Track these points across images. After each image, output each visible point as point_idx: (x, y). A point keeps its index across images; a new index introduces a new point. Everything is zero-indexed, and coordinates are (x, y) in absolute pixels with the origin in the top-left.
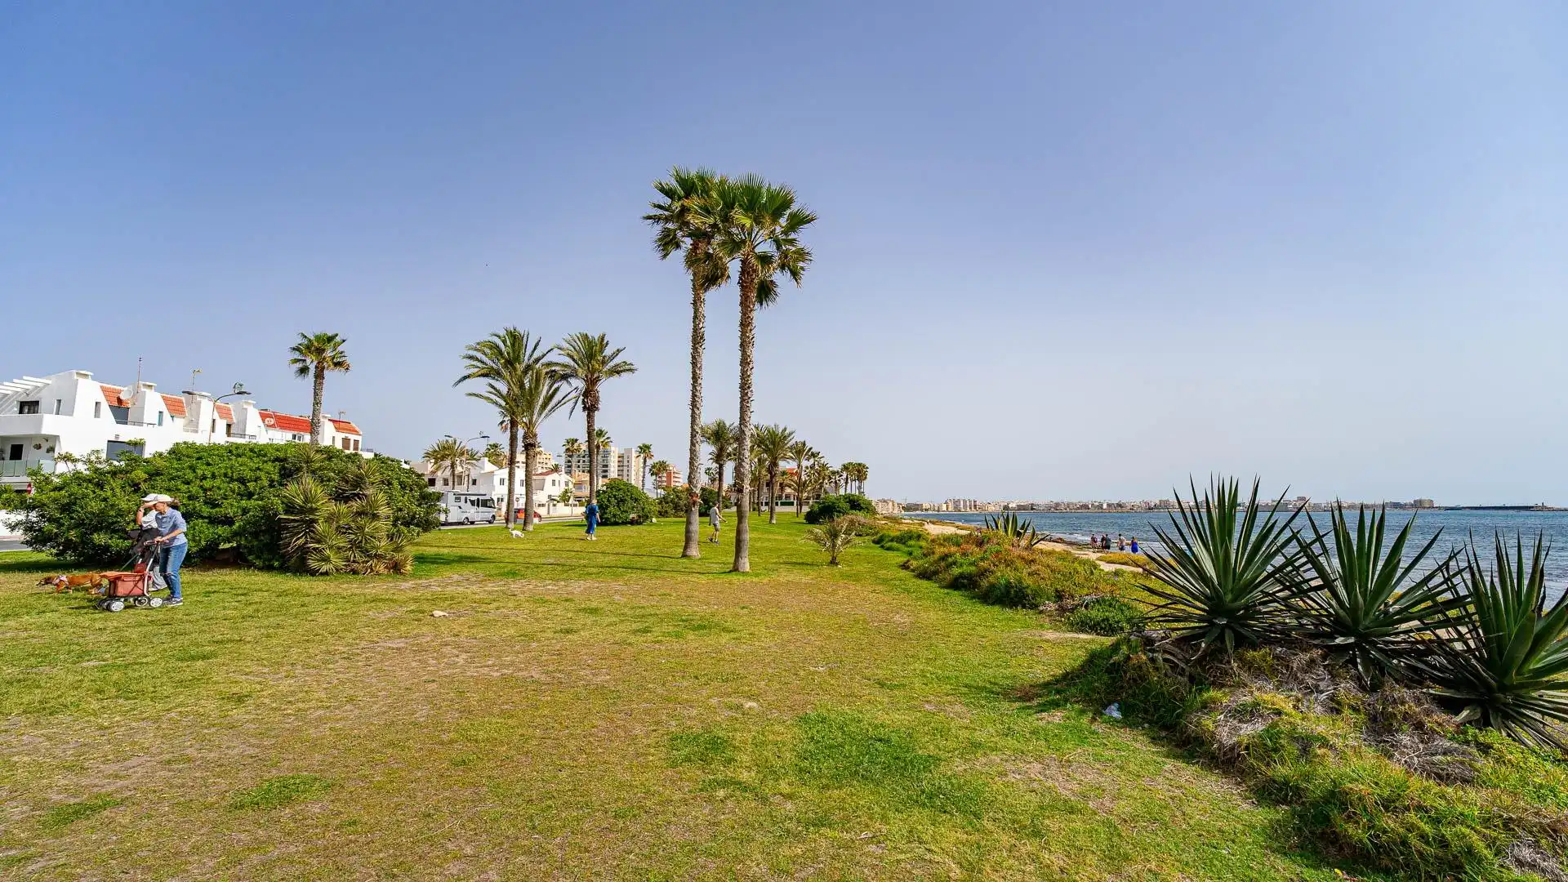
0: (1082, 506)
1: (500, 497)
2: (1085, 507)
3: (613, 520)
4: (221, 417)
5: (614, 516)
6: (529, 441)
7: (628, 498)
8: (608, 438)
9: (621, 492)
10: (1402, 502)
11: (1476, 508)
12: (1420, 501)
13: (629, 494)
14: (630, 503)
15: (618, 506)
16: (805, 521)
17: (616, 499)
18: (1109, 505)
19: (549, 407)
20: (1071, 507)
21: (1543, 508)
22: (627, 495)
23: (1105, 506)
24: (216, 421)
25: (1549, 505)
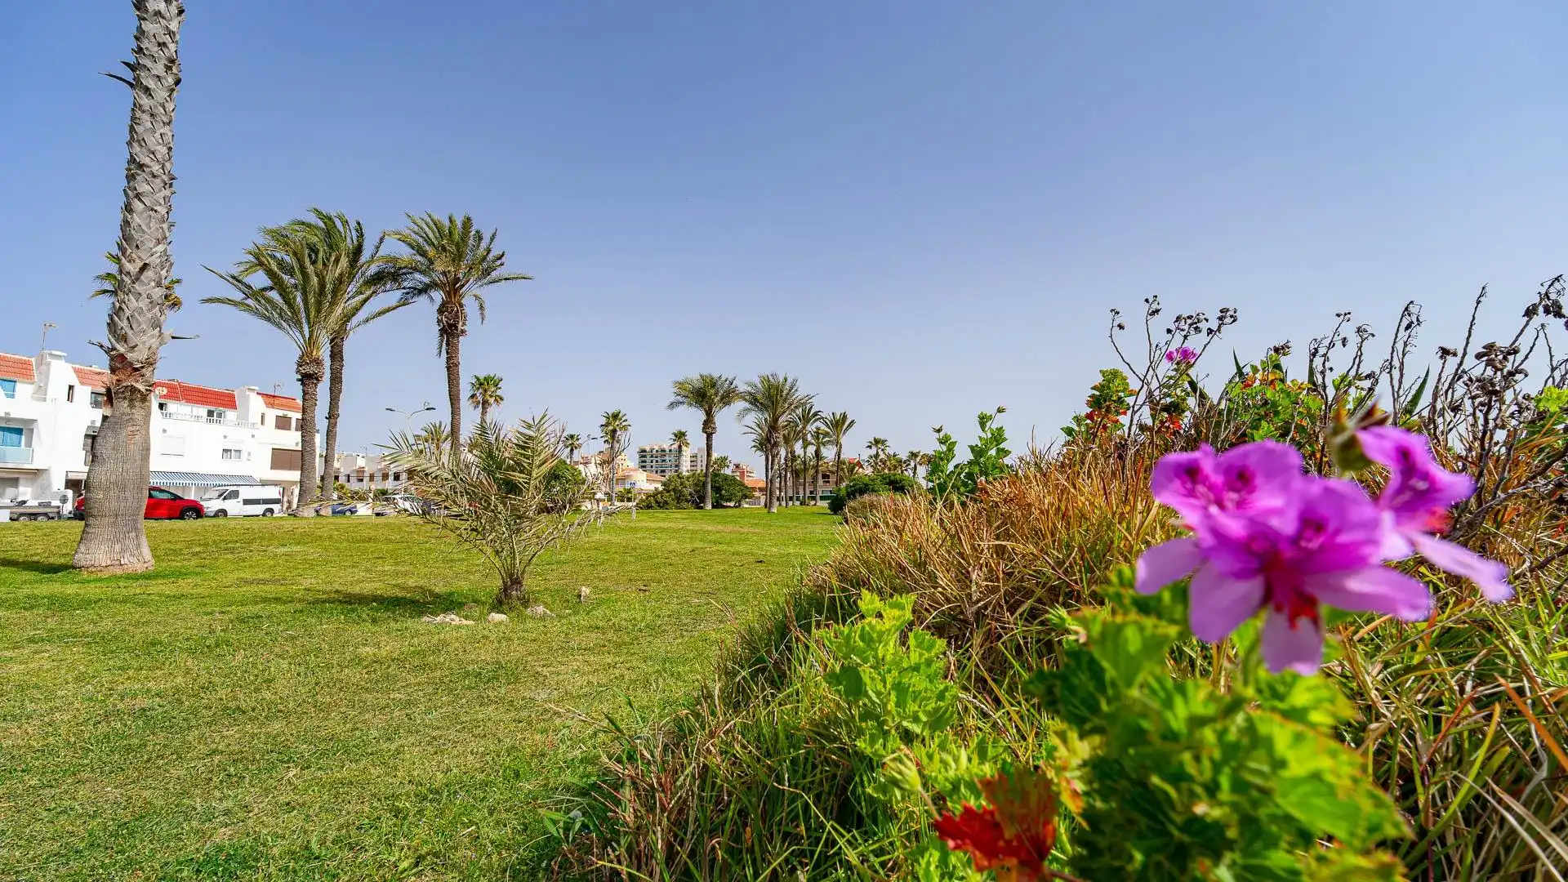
4: (82, 383)
16: (829, 511)
24: (75, 389)
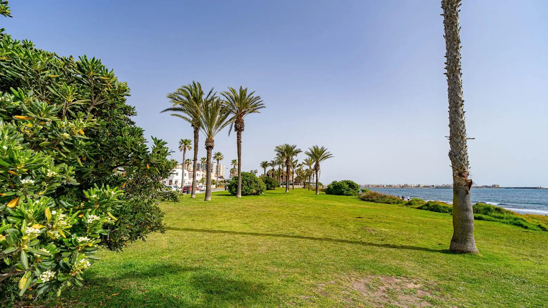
0: (377, 186)
1: (176, 180)
2: (378, 186)
3: (246, 193)
5: (246, 190)
6: (210, 144)
7: (253, 181)
8: (222, 156)
9: (249, 178)
10: (488, 185)
11: (516, 188)
12: (495, 185)
13: (253, 178)
14: (254, 184)
15: (247, 185)
17: (246, 181)
18: (387, 186)
19: (222, 124)
20: (373, 186)
21: (541, 188)
22: (252, 179)
23: (385, 186)
25: (542, 187)
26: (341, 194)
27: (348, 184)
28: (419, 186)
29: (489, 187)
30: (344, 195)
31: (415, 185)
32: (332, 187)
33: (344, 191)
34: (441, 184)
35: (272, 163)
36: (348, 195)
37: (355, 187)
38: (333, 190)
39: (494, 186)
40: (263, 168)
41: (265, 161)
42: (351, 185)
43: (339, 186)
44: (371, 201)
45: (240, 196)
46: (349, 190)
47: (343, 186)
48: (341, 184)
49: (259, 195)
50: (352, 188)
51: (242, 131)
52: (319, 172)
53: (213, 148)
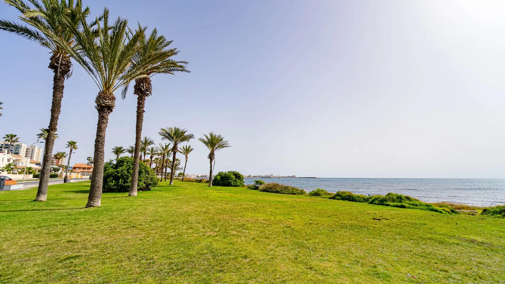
21: (316, 178)
26: (229, 185)
27: (234, 175)
28: (250, 176)
29: (291, 177)
30: (231, 186)
31: (248, 176)
32: (219, 178)
33: (231, 182)
34: (264, 175)
35: (131, 149)
36: (236, 186)
37: (241, 178)
38: (219, 181)
39: (293, 177)
40: (115, 155)
41: (119, 146)
42: (238, 176)
43: (226, 177)
44: (276, 192)
45: (135, 193)
46: (236, 181)
47: (231, 177)
48: (228, 175)
49: (149, 190)
50: (239, 179)
51: (147, 96)
52: (213, 161)
53: (111, 111)
